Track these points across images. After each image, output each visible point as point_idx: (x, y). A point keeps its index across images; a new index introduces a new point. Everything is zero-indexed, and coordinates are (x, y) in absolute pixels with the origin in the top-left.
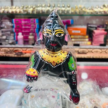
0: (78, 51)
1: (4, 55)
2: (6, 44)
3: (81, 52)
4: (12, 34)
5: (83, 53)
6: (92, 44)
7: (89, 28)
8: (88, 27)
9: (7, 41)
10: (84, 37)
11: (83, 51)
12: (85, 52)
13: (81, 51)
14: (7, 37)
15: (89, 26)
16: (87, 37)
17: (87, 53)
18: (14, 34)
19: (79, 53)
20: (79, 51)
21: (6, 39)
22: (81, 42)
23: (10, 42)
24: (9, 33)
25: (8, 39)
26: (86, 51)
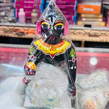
0: (89, 33)
1: (3, 34)
2: (5, 22)
3: (93, 35)
4: (12, 10)
5: (95, 36)
6: (106, 25)
7: (104, 6)
8: (102, 4)
9: (6, 18)
10: (97, 16)
11: (95, 33)
12: (97, 35)
13: (92, 33)
14: (6, 13)
15: (104, 3)
16: (101, 16)
17: (100, 35)
18: (14, 10)
19: (90, 36)
20: (91, 33)
21: (5, 16)
22: (93, 23)
23: (10, 19)
24: (9, 8)
25: (7, 16)
26: (99, 33)
